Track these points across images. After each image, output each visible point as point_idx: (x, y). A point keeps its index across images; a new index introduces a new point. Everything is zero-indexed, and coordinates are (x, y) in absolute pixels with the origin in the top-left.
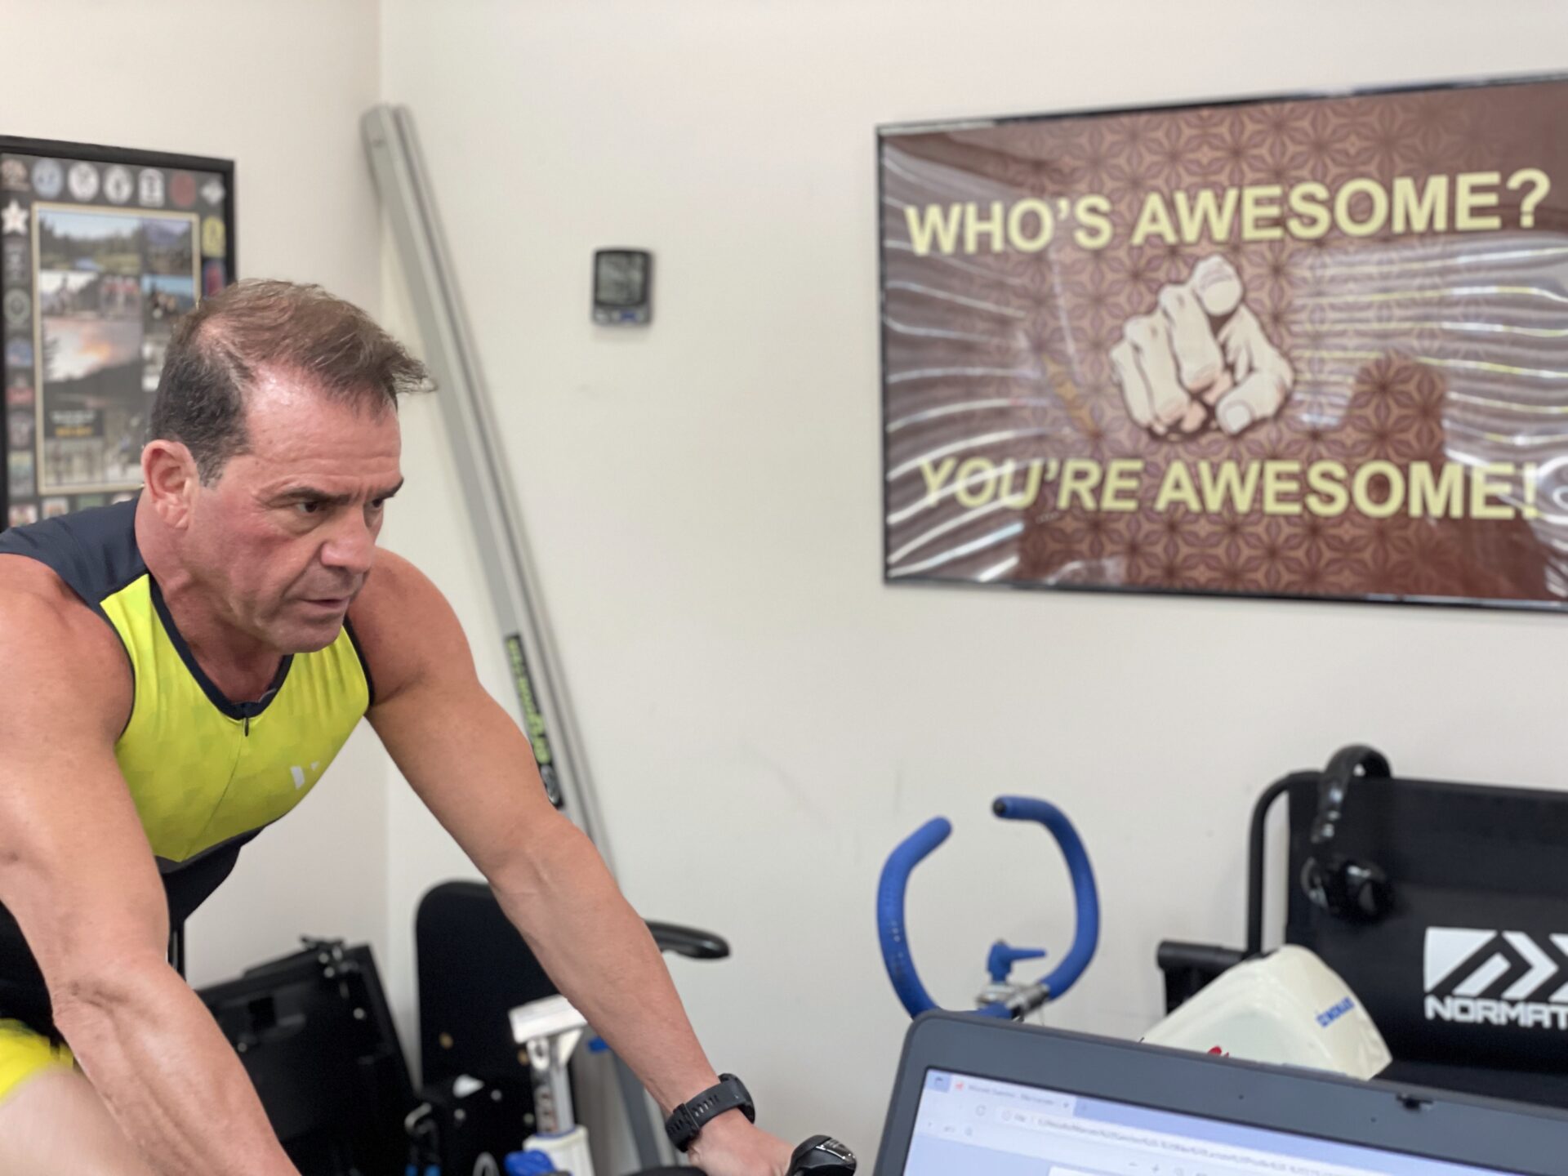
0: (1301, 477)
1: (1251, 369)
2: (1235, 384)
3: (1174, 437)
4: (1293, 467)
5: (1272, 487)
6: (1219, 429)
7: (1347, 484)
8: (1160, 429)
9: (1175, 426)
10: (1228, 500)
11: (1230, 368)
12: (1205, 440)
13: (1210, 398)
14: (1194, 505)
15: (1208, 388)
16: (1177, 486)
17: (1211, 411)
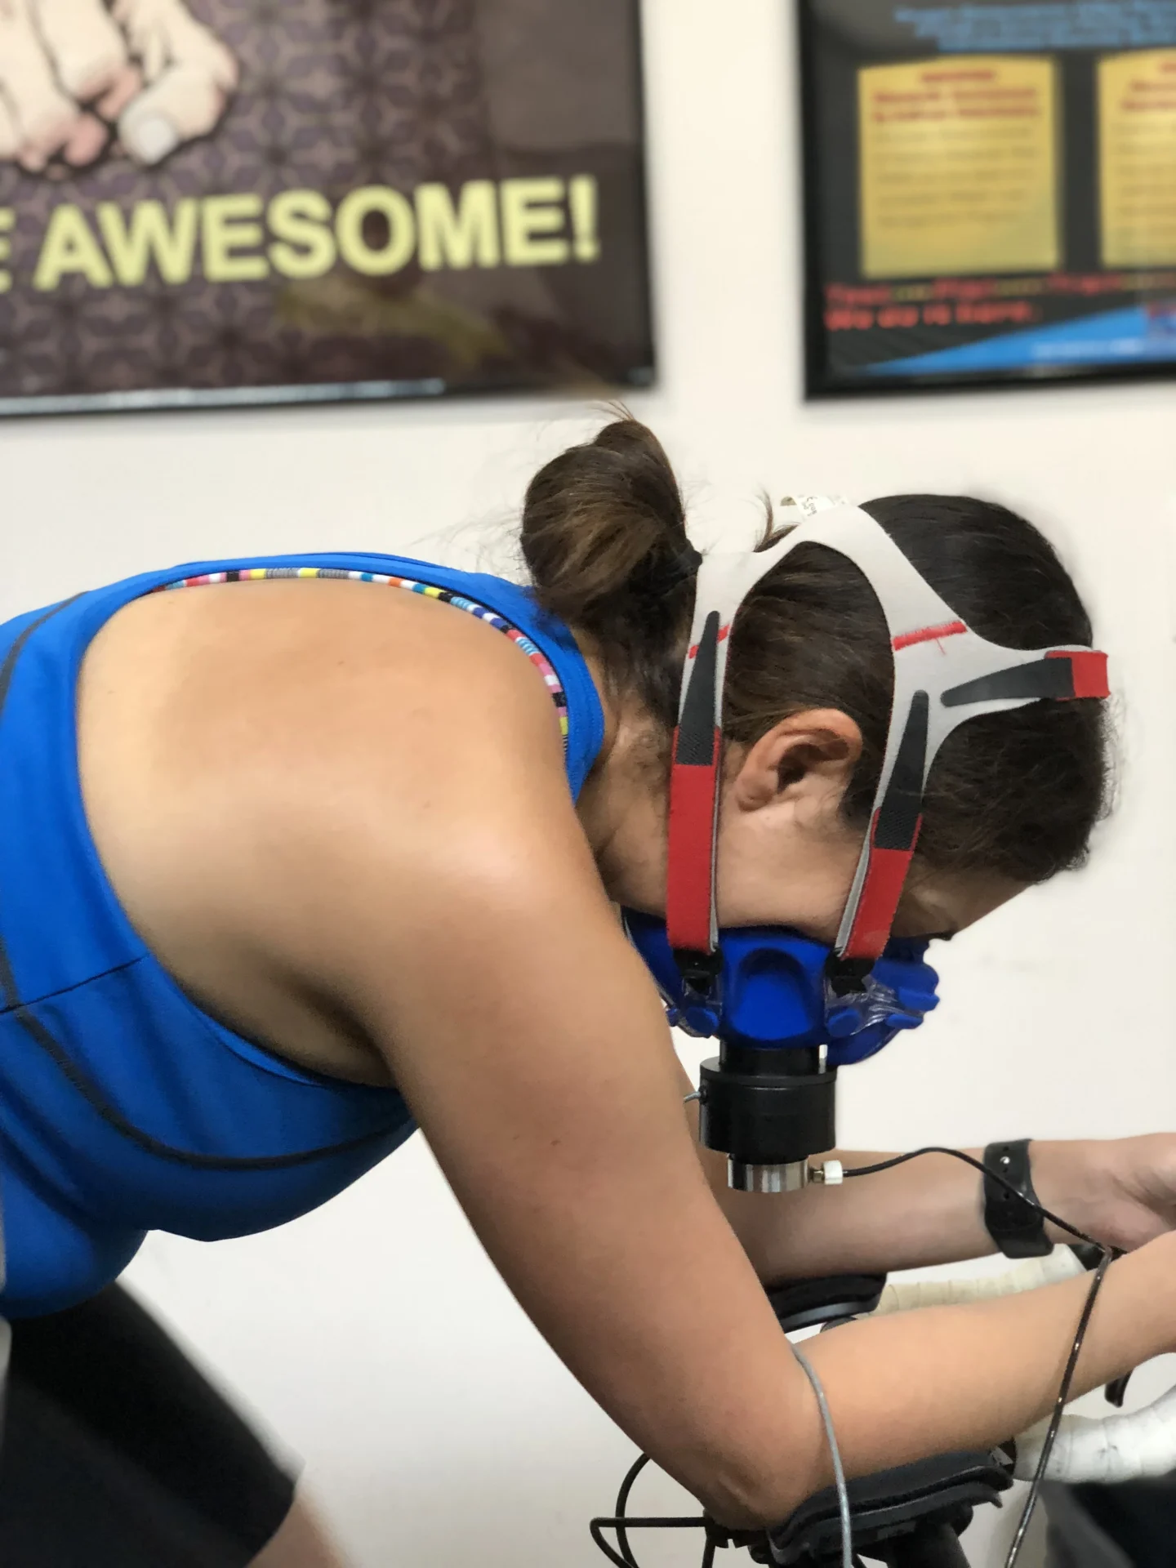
0: (261, 220)
1: (168, 62)
2: (145, 85)
3: (57, 172)
4: (247, 204)
5: (218, 239)
6: (127, 157)
7: (330, 224)
8: (34, 161)
9: (58, 156)
10: (153, 266)
11: (136, 60)
12: (106, 174)
13: (109, 108)
14: (99, 275)
15: (104, 93)
16: (70, 247)
17: (112, 130)
